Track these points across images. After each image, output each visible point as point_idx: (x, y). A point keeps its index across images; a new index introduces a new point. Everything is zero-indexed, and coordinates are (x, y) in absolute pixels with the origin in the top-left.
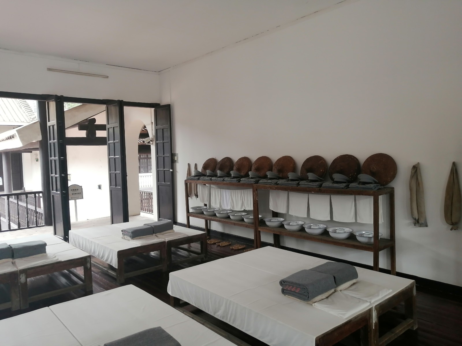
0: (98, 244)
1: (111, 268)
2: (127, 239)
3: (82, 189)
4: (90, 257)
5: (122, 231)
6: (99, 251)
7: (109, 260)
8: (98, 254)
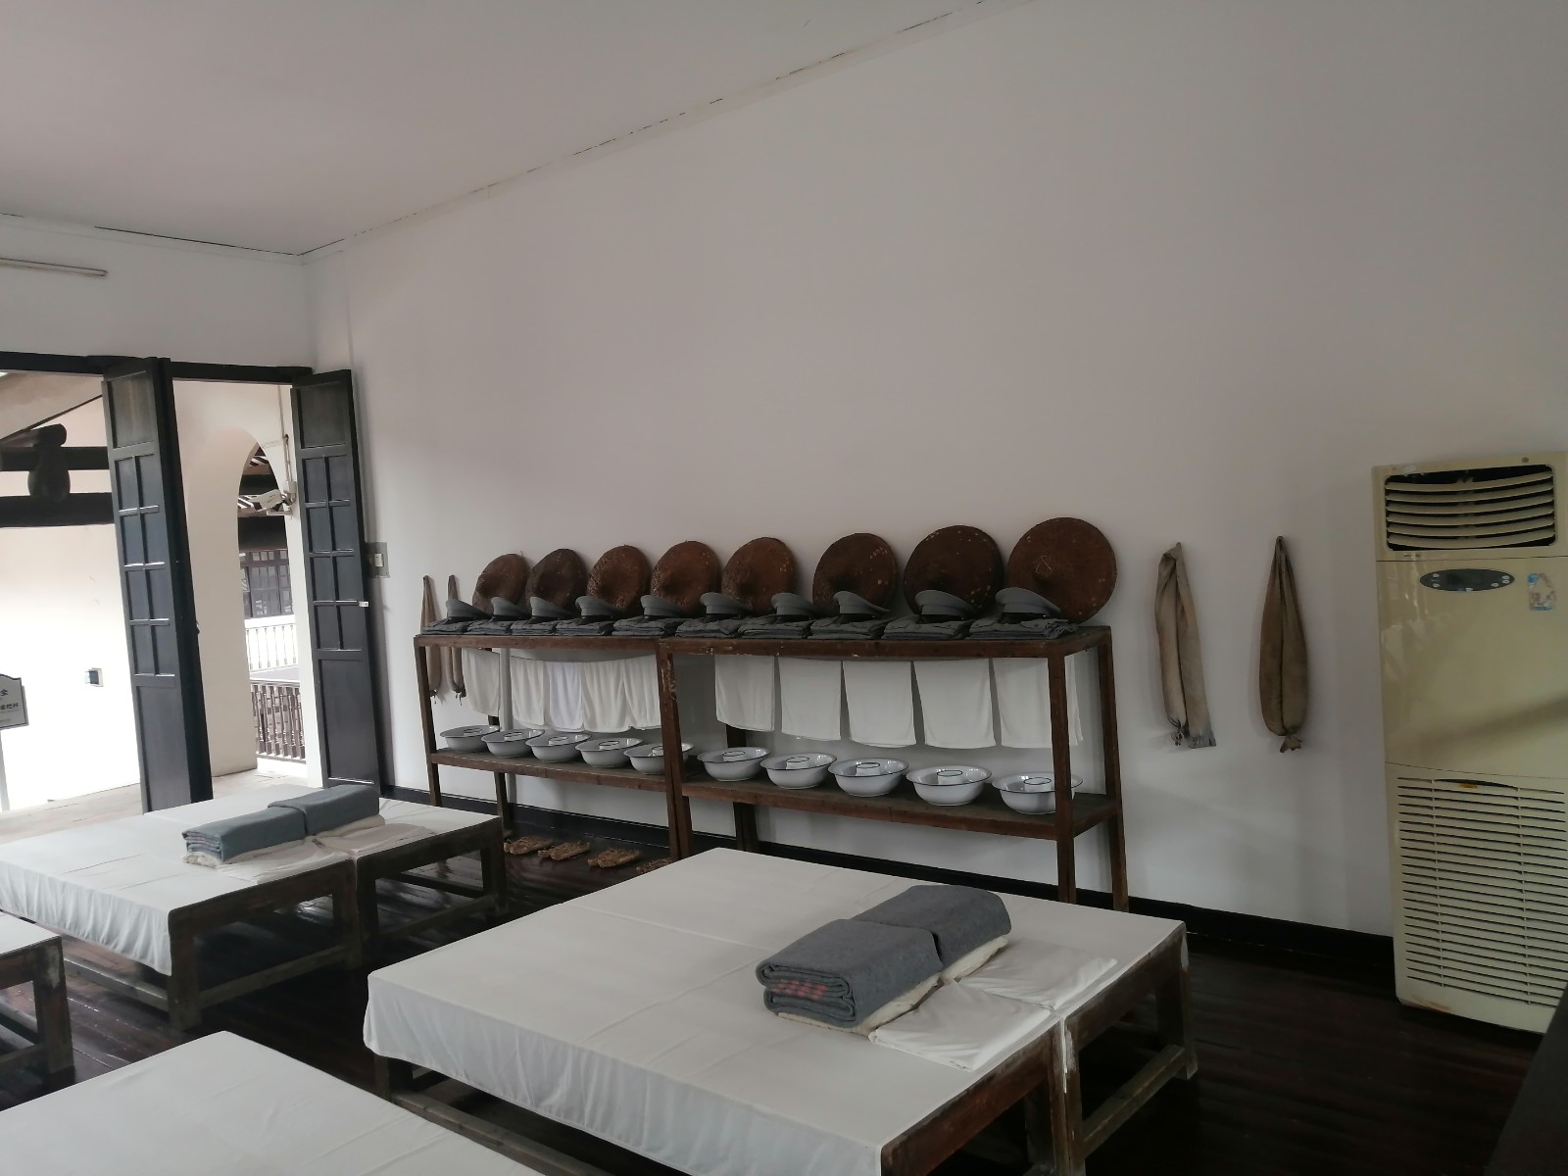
0: (91, 893)
1: (148, 975)
2: (206, 863)
3: (22, 689)
4: (57, 943)
5: (185, 835)
6: (95, 919)
7: (139, 945)
8: (94, 928)
